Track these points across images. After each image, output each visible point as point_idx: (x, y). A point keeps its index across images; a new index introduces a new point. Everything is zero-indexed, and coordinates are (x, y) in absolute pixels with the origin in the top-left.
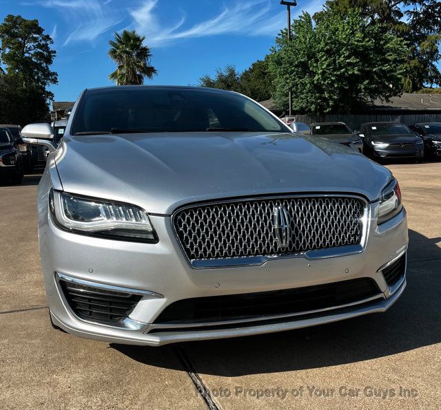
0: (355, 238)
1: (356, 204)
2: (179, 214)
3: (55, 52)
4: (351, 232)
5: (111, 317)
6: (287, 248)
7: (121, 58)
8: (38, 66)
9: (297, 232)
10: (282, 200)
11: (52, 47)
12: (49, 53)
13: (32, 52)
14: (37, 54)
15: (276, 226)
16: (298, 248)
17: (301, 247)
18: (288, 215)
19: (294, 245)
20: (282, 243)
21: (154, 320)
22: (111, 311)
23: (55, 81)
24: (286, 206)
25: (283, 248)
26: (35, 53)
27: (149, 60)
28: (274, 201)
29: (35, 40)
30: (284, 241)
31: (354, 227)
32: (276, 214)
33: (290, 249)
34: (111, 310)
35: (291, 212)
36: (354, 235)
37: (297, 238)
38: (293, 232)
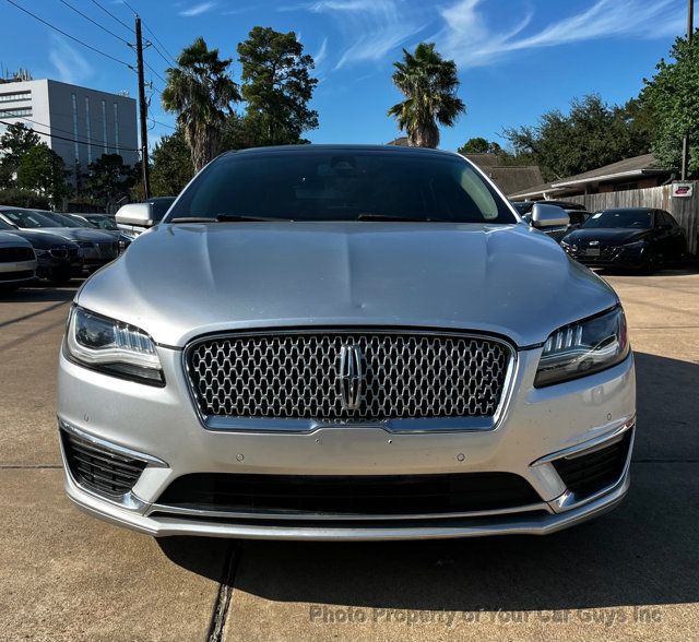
0: (484, 406)
1: (491, 351)
2: (196, 347)
3: (316, 81)
4: (477, 396)
5: (114, 487)
6: (357, 411)
7: (410, 87)
8: (290, 103)
9: (376, 386)
10: (357, 337)
11: (311, 74)
12: (308, 82)
13: (284, 82)
14: (290, 84)
15: (341, 376)
16: (375, 412)
17: (381, 412)
18: (363, 361)
19: (369, 408)
20: (348, 402)
21: (157, 497)
22: (114, 479)
23: (314, 124)
24: (363, 346)
25: (351, 411)
26: (289, 82)
27: (455, 89)
28: (344, 337)
29: (289, 62)
30: (351, 400)
31: (483, 387)
32: (343, 358)
33: (363, 413)
34: (114, 477)
35: (369, 355)
36: (484, 402)
37: (375, 397)
38: (369, 387)
